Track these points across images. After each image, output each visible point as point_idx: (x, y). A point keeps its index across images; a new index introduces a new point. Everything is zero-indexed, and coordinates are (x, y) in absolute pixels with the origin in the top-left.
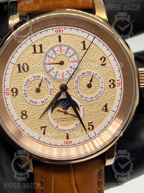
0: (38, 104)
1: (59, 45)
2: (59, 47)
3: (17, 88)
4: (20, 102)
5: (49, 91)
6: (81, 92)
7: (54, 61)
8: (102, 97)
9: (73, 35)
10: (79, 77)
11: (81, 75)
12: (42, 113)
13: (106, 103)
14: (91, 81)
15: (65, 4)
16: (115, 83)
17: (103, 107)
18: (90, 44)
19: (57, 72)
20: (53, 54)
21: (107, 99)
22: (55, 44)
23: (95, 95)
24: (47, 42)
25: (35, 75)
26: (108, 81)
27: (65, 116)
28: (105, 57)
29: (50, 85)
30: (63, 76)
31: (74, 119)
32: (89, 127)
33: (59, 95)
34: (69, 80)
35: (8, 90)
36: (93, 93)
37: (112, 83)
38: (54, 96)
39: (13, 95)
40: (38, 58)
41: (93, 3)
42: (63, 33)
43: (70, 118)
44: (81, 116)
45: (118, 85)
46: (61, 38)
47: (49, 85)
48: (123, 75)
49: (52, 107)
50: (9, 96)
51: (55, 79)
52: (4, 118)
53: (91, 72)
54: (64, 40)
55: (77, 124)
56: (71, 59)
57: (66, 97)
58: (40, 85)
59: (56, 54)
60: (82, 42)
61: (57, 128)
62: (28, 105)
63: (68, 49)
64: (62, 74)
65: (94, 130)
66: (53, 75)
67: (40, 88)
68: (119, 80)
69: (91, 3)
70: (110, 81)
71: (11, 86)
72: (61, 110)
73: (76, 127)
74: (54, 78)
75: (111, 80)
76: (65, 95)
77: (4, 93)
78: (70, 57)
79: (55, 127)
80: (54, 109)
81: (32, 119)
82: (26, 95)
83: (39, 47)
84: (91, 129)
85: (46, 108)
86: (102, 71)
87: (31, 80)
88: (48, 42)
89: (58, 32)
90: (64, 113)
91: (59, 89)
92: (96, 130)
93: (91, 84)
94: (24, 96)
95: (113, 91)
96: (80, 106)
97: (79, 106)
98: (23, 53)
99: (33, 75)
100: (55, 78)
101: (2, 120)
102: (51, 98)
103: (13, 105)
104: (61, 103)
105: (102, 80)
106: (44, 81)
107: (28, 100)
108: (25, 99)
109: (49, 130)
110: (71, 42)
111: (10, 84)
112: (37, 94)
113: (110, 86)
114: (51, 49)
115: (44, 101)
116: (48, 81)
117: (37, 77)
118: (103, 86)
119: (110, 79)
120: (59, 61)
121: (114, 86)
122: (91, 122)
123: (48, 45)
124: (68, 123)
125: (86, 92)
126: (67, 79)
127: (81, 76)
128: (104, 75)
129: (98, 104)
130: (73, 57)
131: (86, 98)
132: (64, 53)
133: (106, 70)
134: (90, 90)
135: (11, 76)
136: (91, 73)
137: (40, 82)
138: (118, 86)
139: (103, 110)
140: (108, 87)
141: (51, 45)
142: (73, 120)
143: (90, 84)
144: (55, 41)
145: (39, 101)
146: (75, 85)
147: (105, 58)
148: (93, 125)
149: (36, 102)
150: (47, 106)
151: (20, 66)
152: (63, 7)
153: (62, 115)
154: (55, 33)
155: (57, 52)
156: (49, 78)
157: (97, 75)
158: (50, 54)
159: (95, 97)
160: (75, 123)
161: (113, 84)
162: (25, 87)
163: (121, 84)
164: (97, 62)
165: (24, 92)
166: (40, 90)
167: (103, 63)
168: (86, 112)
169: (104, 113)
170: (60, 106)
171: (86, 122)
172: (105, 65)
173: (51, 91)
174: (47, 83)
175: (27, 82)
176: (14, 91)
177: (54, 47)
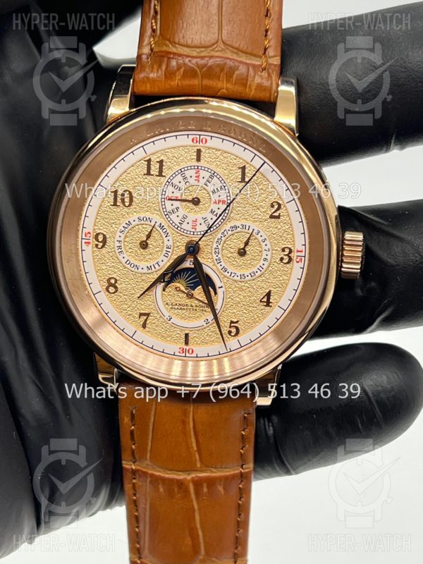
0: (140, 270)
1: (196, 167)
2: (194, 171)
3: (105, 234)
4: (108, 261)
5: (165, 249)
6: (224, 261)
8: (264, 278)
9: (225, 152)
10: (225, 233)
11: (229, 230)
12: (146, 288)
13: (270, 291)
14: (247, 244)
15: (223, 89)
16: (292, 255)
17: (262, 297)
18: (254, 172)
19: (184, 216)
20: (182, 181)
21: (272, 283)
22: (189, 164)
23: (250, 270)
24: (175, 159)
25: (142, 215)
26: (279, 249)
27: (187, 301)
28: (280, 202)
29: (168, 238)
30: (194, 227)
31: (204, 309)
32: (230, 329)
33: (181, 260)
34: (204, 235)
35: (89, 235)
36: (247, 266)
37: (288, 255)
38: (172, 261)
39: (97, 245)
40: (152, 184)
41: (276, 95)
42: (207, 145)
43: (196, 306)
44: (218, 307)
45: (298, 260)
46: (202, 154)
47: (166, 239)
48: (310, 243)
50: (90, 246)
51: (179, 228)
53: (249, 227)
54: (206, 159)
55: (207, 320)
56: (215, 197)
58: (148, 236)
59: (188, 183)
60: (239, 168)
61: (170, 320)
62: (121, 268)
63: (211, 177)
64: (193, 221)
65: (239, 337)
66: (177, 221)
67: (148, 241)
68: (301, 250)
69: (273, 93)
70: (283, 250)
71: (95, 230)
72: (183, 288)
73: (205, 325)
74: (176, 227)
75: (286, 249)
76: (193, 262)
77: (82, 239)
78: (214, 192)
79: (165, 318)
80: (170, 286)
81: (126, 297)
82: (120, 250)
83: (158, 165)
84: (233, 334)
85: (154, 280)
86: (271, 229)
87: (133, 224)
89: (197, 141)
90: (187, 294)
91: (184, 248)
92: (244, 338)
93: (247, 249)
94: (117, 251)
95: (287, 269)
96: (219, 287)
97: (217, 288)
98: (126, 171)
99: (139, 215)
102: (166, 264)
103: (95, 265)
104: (185, 275)
105: (269, 246)
106: (157, 230)
107: (124, 261)
108: (117, 257)
109: (153, 322)
111: (95, 225)
112: (142, 250)
113: (282, 259)
114: (180, 171)
115: (153, 267)
116: (164, 231)
117: (145, 219)
118: (268, 258)
119: (283, 247)
121: (290, 260)
122: (235, 320)
123: (175, 163)
124: (191, 315)
125: (234, 263)
126: (201, 233)
127: (228, 232)
128: (275, 236)
129: (254, 289)
130: (219, 193)
131: (233, 275)
132: (202, 181)
133: (279, 227)
134: (243, 261)
135: (99, 211)
136: (248, 230)
137: (150, 230)
138: (298, 262)
139: (261, 301)
140: (277, 260)
141: (181, 164)
142: (202, 310)
143: (244, 249)
144: (189, 158)
145: (143, 264)
146: (215, 246)
147: (279, 205)
148: (239, 327)
149: (136, 266)
150: (156, 277)
152: (219, 94)
153: (181, 298)
154: (191, 143)
155: (189, 179)
156: (168, 226)
157: (260, 234)
158: (175, 181)
159: (250, 275)
160: (204, 318)
161: (288, 257)
162: (121, 234)
163: (303, 258)
164: (264, 210)
165: (117, 244)
166: (147, 244)
167: (274, 214)
168: (229, 300)
169: (263, 307)
170: (181, 281)
171: (226, 320)
172: (278, 217)
173: (168, 250)
174: (162, 234)
175: (126, 226)
176: (101, 238)
177: (186, 169)
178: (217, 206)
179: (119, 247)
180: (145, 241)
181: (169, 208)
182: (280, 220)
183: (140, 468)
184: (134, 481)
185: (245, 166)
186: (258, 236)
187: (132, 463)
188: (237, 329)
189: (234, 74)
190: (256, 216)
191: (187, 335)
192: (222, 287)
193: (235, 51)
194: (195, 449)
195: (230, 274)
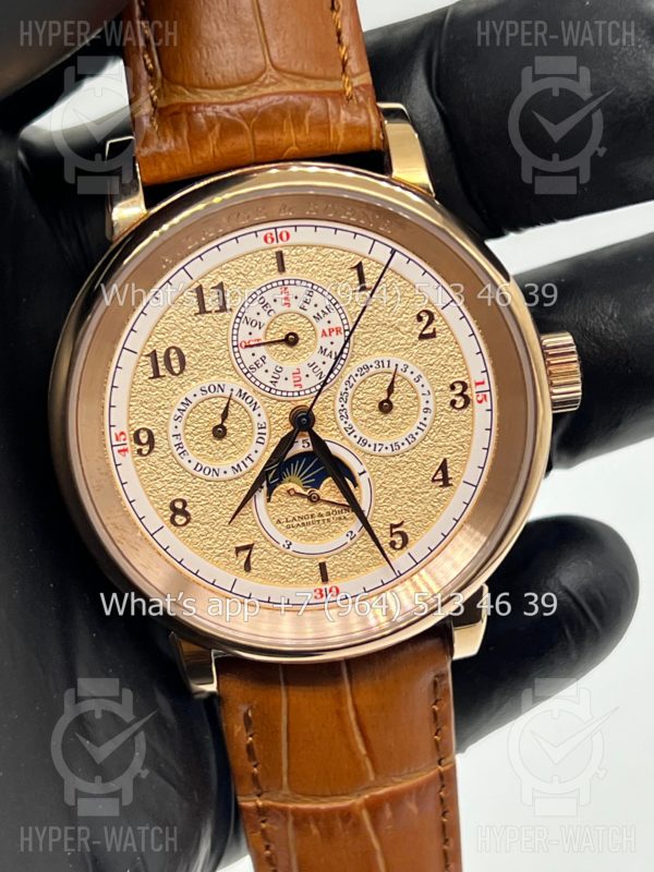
0: (222, 476)
1: (281, 283)
2: (278, 290)
3: (150, 428)
4: (163, 473)
5: (257, 431)
6: (359, 429)
7: (266, 336)
8: (430, 441)
9: (324, 247)
10: (352, 381)
11: (357, 375)
12: (239, 504)
13: (445, 460)
14: (390, 390)
15: (291, 145)
16: (467, 393)
17: (433, 473)
18: (380, 271)
19: (278, 369)
20: (261, 310)
21: (445, 446)
22: (267, 280)
23: (405, 434)
24: (241, 277)
25: (206, 383)
26: (445, 388)
27: (311, 508)
28: (432, 309)
29: (257, 412)
30: (297, 383)
31: (341, 515)
32: (393, 539)
33: (288, 442)
34: (320, 391)
35: (123, 437)
36: (397, 428)
37: (461, 394)
38: (273, 449)
39: (140, 451)
40: (213, 327)
41: (381, 136)
42: (290, 241)
43: (328, 514)
44: (364, 506)
45: (480, 399)
46: (285, 258)
47: (254, 414)
48: (493, 365)
49: (268, 485)
50: (128, 454)
51: (273, 391)
52: (116, 527)
53: (389, 361)
54: (293, 266)
55: (352, 532)
56: (322, 325)
57: (311, 448)
58: (225, 416)
59: (271, 313)
60: (352, 268)
61: (289, 548)
62: (189, 480)
63: (309, 293)
64: (294, 374)
65: (411, 548)
66: (266, 379)
67: (225, 424)
68: (481, 380)
69: (374, 134)
70: (453, 387)
71: (130, 425)
72: (299, 490)
73: (349, 541)
74: (268, 389)
75: (456, 385)
76: (309, 441)
77: (112, 446)
78: (317, 317)
79: (281, 546)
80: (277, 489)
81: (207, 526)
82: (180, 451)
84: (398, 546)
85: (249, 487)
86: (425, 357)
87: (194, 401)
88: (244, 275)
89: (273, 240)
90: (309, 498)
91: (287, 422)
92: (418, 548)
93: (392, 400)
94: (176, 453)
95: (464, 418)
96: (360, 474)
97: (356, 475)
98: (163, 316)
99: (200, 384)
100: (271, 389)
101: (111, 532)
102: (263, 454)
103: (143, 485)
104: (297, 468)
105: (427, 387)
106: (236, 402)
107: (191, 467)
108: (178, 464)
109: (262, 557)
110: (317, 268)
111: (130, 418)
112: (218, 442)
113: (453, 403)
115: (242, 465)
116: (249, 400)
117: (212, 388)
118: (430, 406)
119: (451, 382)
120: (281, 334)
121: (467, 401)
122: (396, 522)
123: (243, 284)
124: (322, 531)
125: (377, 427)
126: (313, 390)
127: (356, 378)
129: (417, 462)
130: (327, 318)
131: (378, 447)
132: (295, 306)
133: (438, 351)
134: (389, 422)
135: (131, 392)
136: (389, 367)
137: (224, 406)
138: (480, 402)
139: (433, 480)
140: (446, 407)
141: (254, 282)
142: (340, 519)
143: (388, 400)
144: (264, 270)
145: (225, 465)
146: (338, 406)
147: (431, 315)
148: (406, 531)
149: (214, 470)
150: (252, 481)
151: (156, 359)
152: (285, 154)
153: (302, 507)
154: (264, 245)
155: (273, 306)
156: (254, 391)
157: (409, 370)
158: (251, 314)
159: (406, 442)
160: (346, 530)
161: (463, 396)
162: (177, 423)
163: (488, 393)
164: (407, 329)
165: (174, 441)
166: (225, 429)
167: (426, 332)
168: (380, 491)
169: (438, 490)
170: (293, 478)
171: (382, 525)
172: (433, 335)
173: (261, 431)
174: (247, 406)
175: (183, 408)
176: (144, 438)
177: (264, 289)
178: (328, 339)
179: (179, 445)
180: (221, 426)
181: (249, 361)
182: (436, 340)
183: (270, 803)
184: (263, 825)
185: (361, 263)
186: (407, 374)
187: (256, 798)
188: (404, 536)
189: (304, 117)
190: (396, 342)
191: (322, 566)
192: (364, 472)
193: (297, 78)
194: (363, 751)
195: (373, 447)
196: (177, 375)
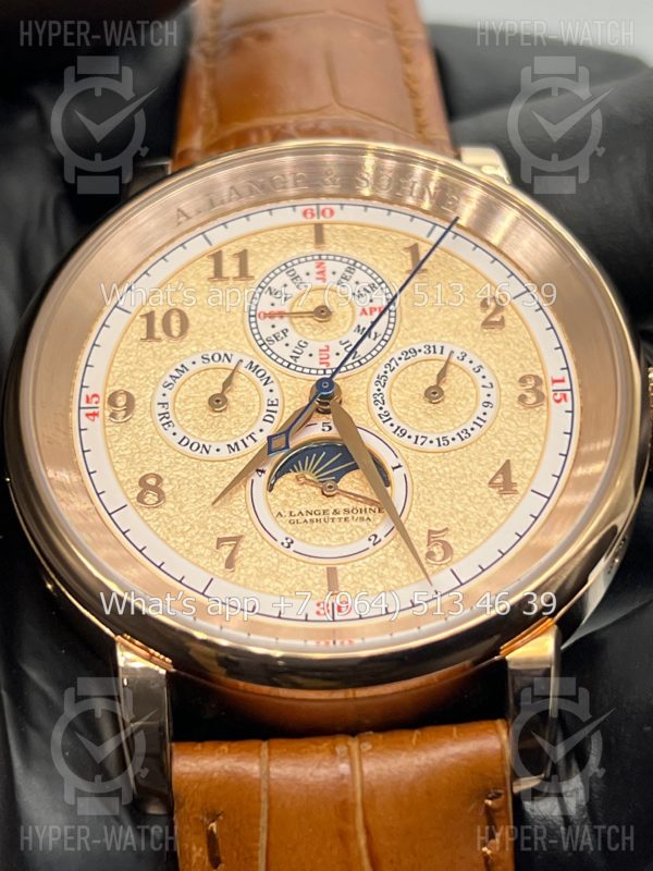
0: (212, 454)
1: (316, 257)
2: (313, 264)
3: (132, 392)
5: (266, 408)
7: (292, 307)
10: (393, 364)
11: (400, 359)
13: (508, 461)
14: (442, 376)
16: (542, 389)
17: (492, 476)
19: (302, 344)
20: (289, 283)
21: (510, 446)
22: (302, 252)
23: (458, 428)
25: (210, 350)
26: (513, 381)
27: (325, 501)
29: (269, 387)
30: (324, 360)
31: (365, 515)
32: (430, 549)
33: (300, 419)
35: (95, 399)
39: (113, 415)
42: (334, 219)
43: (347, 511)
44: (397, 503)
45: (558, 397)
46: (325, 231)
47: (265, 389)
50: (98, 420)
51: (292, 367)
53: (442, 347)
54: (334, 242)
55: (376, 536)
57: (333, 433)
58: (227, 386)
60: (405, 249)
61: (289, 547)
62: (169, 455)
64: (321, 350)
65: (454, 564)
66: (286, 353)
67: (226, 394)
68: (560, 378)
70: (523, 381)
71: (107, 387)
73: (372, 547)
74: (286, 364)
75: (527, 379)
76: (332, 424)
77: (80, 408)
79: (279, 543)
82: (165, 421)
83: (237, 262)
87: (192, 368)
89: (313, 215)
92: (465, 565)
93: (443, 387)
94: (159, 424)
96: (394, 468)
97: (389, 470)
99: (203, 351)
100: (290, 364)
103: (109, 455)
104: (313, 462)
105: (490, 379)
106: (243, 374)
107: (175, 440)
108: (160, 435)
112: (214, 415)
113: (522, 398)
114: (283, 268)
115: (241, 445)
116: (261, 373)
117: (216, 358)
118: (492, 399)
119: (521, 376)
121: (541, 397)
122: (438, 529)
127: (398, 362)
131: (420, 441)
132: (331, 280)
135: (116, 352)
136: (442, 353)
137: (226, 377)
138: (558, 401)
139: (491, 484)
140: (513, 402)
142: (362, 519)
143: (437, 387)
145: (219, 443)
146: (374, 390)
148: (450, 541)
149: (204, 446)
151: (153, 320)
153: (312, 498)
154: (303, 220)
155: (305, 279)
156: (269, 364)
157: (467, 359)
158: (276, 285)
159: (458, 438)
160: (368, 532)
161: (533, 391)
162: (166, 390)
163: (569, 393)
164: (467, 314)
165: (159, 410)
166: (225, 399)
167: (493, 319)
169: (496, 496)
171: (418, 531)
172: (502, 324)
173: (271, 408)
174: (257, 380)
175: (176, 374)
176: (121, 401)
177: (296, 262)
178: (369, 318)
179: (164, 415)
180: (221, 394)
181: (267, 333)
182: (505, 329)
185: (415, 245)
186: (464, 363)
188: (447, 549)
191: (332, 573)
195: (413, 439)
196: (176, 338)
